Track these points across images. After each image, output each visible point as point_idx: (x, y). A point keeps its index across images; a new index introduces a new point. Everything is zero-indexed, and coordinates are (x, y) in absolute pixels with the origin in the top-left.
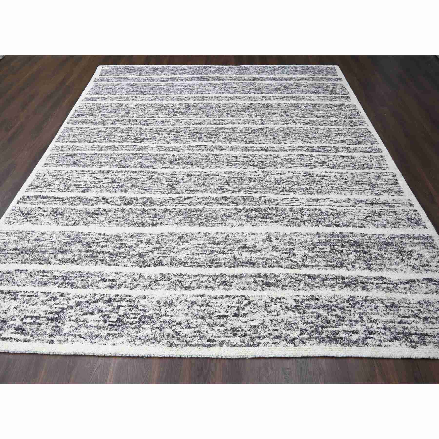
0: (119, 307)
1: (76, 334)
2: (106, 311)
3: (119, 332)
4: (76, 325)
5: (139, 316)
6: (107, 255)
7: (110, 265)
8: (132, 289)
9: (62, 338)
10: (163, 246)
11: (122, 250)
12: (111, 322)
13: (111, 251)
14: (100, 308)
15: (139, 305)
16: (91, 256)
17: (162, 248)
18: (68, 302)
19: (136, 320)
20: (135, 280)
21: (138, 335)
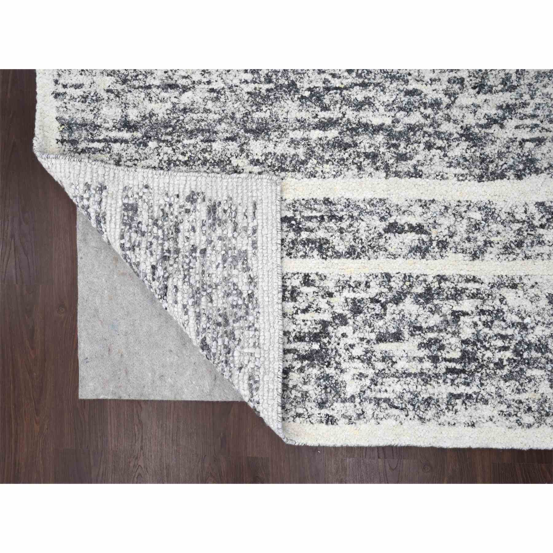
0: (457, 315)
1: (379, 396)
2: (430, 329)
3: (475, 389)
4: (370, 372)
5: (514, 343)
6: (380, 138)
7: (397, 174)
8: (475, 256)
9: (350, 409)
10: (526, 97)
11: (415, 118)
12: (450, 360)
13: (388, 121)
14: (413, 319)
15: (505, 308)
16: (339, 145)
17: (525, 105)
18: (328, 303)
19: (509, 354)
20: (477, 227)
21: (523, 397)
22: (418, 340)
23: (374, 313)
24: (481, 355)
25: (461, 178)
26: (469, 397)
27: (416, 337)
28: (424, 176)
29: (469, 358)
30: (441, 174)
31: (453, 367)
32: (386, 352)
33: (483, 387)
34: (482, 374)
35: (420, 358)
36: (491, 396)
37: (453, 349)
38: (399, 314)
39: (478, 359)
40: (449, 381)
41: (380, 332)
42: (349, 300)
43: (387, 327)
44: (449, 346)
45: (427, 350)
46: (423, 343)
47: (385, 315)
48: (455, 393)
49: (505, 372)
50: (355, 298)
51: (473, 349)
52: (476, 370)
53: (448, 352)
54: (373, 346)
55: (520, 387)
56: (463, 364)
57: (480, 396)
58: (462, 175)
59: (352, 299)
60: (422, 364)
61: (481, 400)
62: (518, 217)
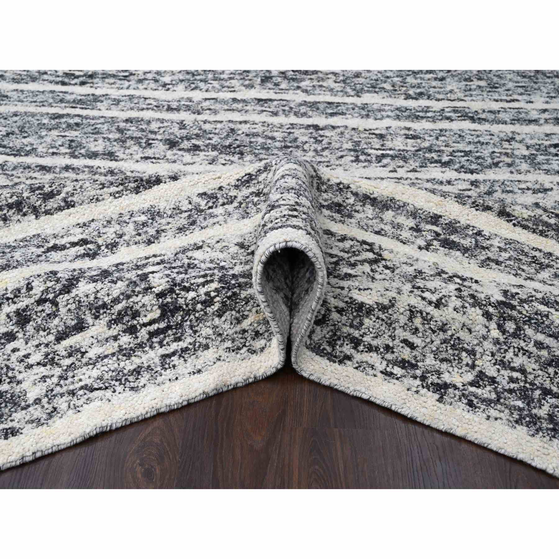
22: (104, 320)
23: (44, 314)
24: (183, 299)
25: (117, 195)
26: (185, 350)
27: (101, 317)
28: (76, 204)
29: (170, 311)
30: (95, 197)
31: (156, 328)
32: (71, 347)
33: (198, 334)
34: (191, 321)
35: (113, 336)
36: (209, 338)
37: (150, 309)
38: (74, 303)
39: (181, 307)
40: (156, 345)
41: (58, 331)
42: (11, 315)
43: (65, 323)
44: (144, 309)
45: (120, 325)
46: (113, 320)
47: (58, 310)
48: (167, 352)
49: (216, 307)
50: (18, 310)
51: (172, 298)
52: (183, 320)
53: (146, 316)
54: (53, 346)
55: (238, 315)
56: (166, 320)
57: (197, 344)
58: (117, 192)
59: (14, 312)
60: (118, 341)
61: (199, 347)
62: (184, 209)
